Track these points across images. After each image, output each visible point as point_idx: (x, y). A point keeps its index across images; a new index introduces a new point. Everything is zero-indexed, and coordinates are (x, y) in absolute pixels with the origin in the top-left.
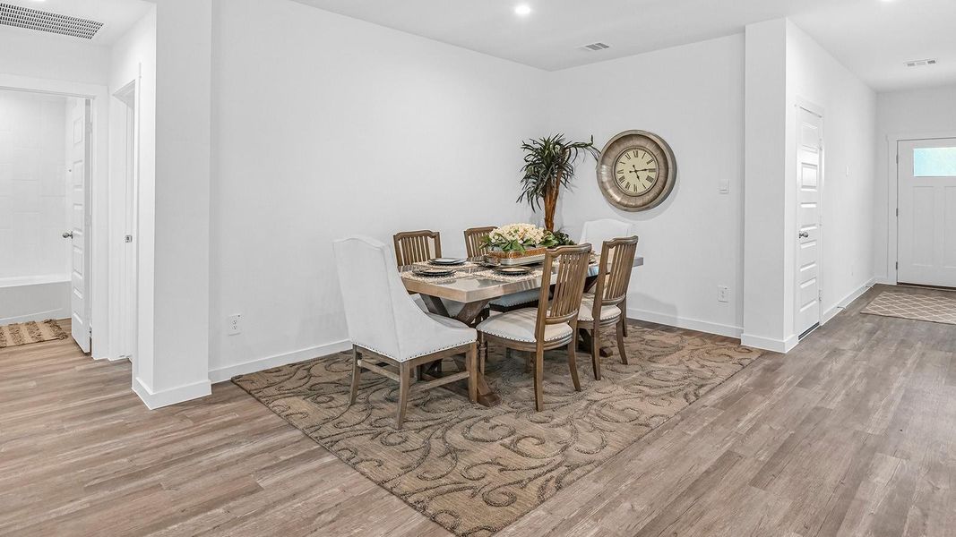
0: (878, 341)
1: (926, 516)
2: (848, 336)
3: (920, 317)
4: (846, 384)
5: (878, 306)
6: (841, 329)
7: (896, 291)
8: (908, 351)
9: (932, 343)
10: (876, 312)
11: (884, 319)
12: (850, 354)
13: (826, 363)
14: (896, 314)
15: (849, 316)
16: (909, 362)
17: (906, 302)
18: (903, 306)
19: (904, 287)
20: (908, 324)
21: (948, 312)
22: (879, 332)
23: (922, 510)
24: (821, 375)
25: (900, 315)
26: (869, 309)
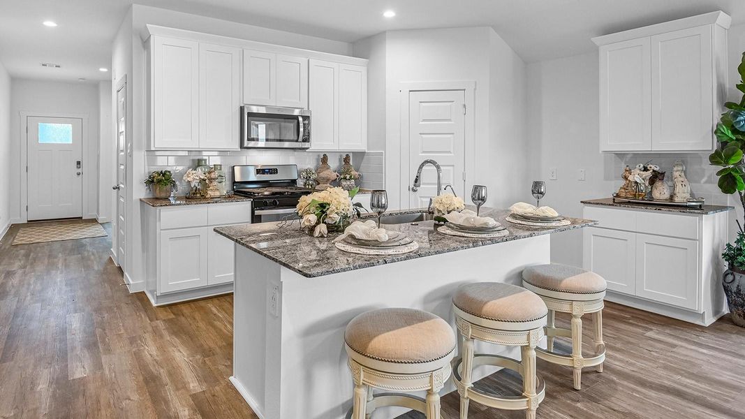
0: (35, 259)
1: (104, 330)
2: (12, 261)
3: (53, 239)
4: (28, 289)
5: (22, 238)
6: (4, 259)
7: (30, 227)
8: (55, 260)
9: (67, 252)
10: (23, 242)
11: (31, 246)
12: (20, 272)
13: (7, 282)
14: (37, 241)
15: (5, 248)
16: (60, 265)
17: (40, 232)
18: (39, 235)
19: (32, 223)
20: (48, 245)
21: (68, 233)
22: (32, 254)
23: (101, 328)
24: (8, 289)
25: (39, 241)
26: (16, 242)
